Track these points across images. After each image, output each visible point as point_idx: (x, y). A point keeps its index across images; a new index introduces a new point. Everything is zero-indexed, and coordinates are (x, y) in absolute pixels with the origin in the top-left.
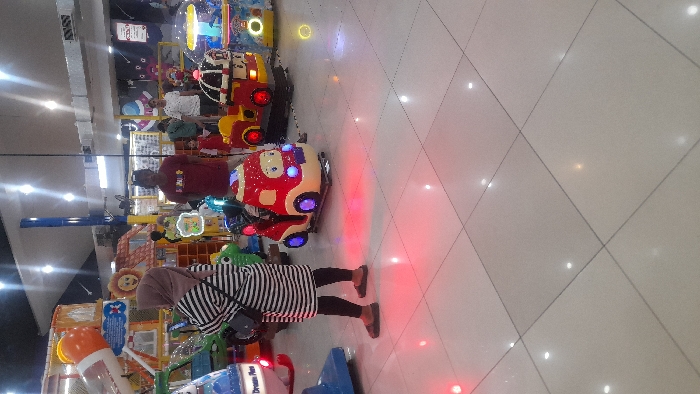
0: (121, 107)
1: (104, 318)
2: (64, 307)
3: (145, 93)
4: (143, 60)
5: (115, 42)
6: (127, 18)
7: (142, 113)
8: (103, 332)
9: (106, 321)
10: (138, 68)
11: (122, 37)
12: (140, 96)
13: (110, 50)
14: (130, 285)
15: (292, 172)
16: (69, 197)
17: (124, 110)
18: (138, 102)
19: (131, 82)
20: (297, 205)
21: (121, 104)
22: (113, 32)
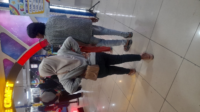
0: (31, 82)
3: (37, 78)
4: (36, 71)
5: (31, 68)
6: (34, 63)
7: (36, 82)
12: (35, 79)
13: (30, 70)
17: (32, 82)
18: (35, 81)
19: (33, 76)
21: (31, 81)
22: (30, 66)
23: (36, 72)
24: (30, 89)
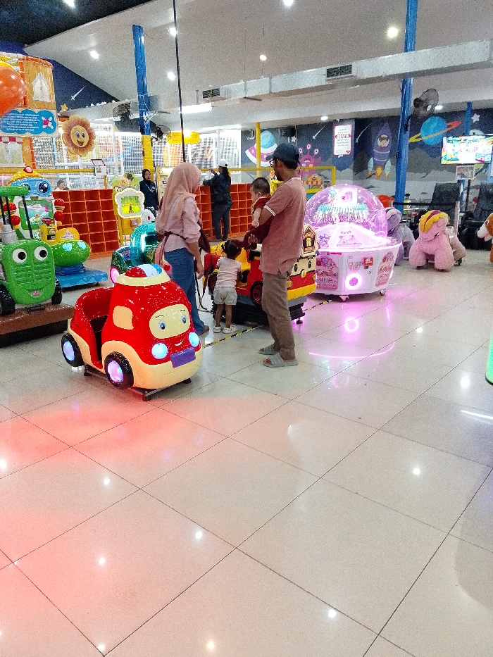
0: (269, 130)
1: (37, 111)
2: (49, 70)
4: (316, 151)
5: (332, 124)
6: (356, 136)
7: (264, 151)
8: (20, 110)
9: (34, 113)
10: (309, 147)
11: (338, 130)
13: (324, 119)
14: (77, 138)
15: (159, 351)
17: (267, 133)
20: (114, 357)
22: (342, 121)
23: (311, 151)
24: (239, 126)
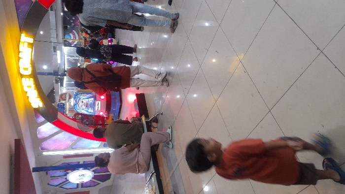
0: (64, 35)
1: (57, 108)
3: (74, 31)
10: (72, 21)
16: (45, 67)
24: (63, 47)
